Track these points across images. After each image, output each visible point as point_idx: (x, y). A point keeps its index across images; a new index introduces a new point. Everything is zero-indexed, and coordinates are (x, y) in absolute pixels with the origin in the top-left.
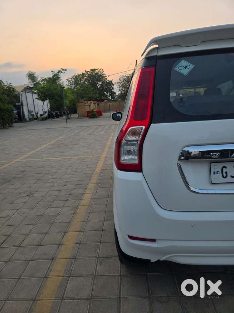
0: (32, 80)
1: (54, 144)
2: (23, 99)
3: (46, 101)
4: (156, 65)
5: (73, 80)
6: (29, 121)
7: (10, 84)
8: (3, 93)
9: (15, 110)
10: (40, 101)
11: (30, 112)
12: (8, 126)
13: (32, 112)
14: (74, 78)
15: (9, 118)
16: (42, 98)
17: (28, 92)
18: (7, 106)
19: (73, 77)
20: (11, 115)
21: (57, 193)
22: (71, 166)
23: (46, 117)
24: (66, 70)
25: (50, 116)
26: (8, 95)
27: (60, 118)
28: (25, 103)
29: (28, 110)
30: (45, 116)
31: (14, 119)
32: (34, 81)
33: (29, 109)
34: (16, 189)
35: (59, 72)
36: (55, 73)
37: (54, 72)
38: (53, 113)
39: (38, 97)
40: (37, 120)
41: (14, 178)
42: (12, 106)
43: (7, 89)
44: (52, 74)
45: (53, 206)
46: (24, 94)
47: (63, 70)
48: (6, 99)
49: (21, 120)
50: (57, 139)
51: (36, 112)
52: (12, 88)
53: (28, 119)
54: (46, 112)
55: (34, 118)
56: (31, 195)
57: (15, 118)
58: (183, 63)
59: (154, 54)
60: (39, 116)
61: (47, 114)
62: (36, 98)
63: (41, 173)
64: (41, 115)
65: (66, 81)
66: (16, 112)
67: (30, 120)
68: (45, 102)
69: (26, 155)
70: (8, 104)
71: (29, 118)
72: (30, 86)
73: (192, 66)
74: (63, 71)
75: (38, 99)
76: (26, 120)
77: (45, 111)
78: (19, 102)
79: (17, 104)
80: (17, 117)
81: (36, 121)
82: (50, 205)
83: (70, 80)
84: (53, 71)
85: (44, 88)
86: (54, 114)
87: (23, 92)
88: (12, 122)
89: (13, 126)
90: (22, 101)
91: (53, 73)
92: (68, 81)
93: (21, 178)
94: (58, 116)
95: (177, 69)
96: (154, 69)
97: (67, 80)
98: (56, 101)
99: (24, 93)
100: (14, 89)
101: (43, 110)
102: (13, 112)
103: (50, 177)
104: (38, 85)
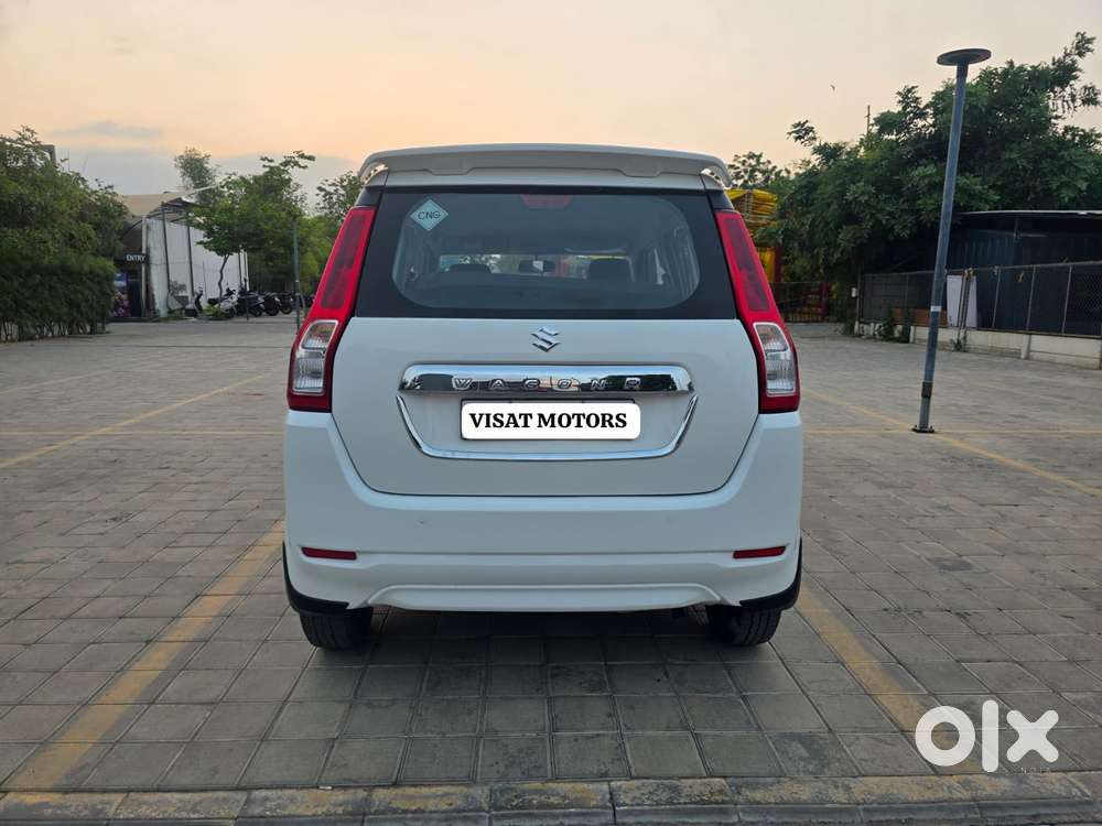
0: (194, 179)
1: (233, 394)
2: (152, 241)
3: (235, 254)
4: (378, 206)
5: (342, 192)
6: (166, 320)
7: (111, 187)
8: (82, 217)
9: (119, 279)
10: (214, 253)
11: (172, 288)
12: (88, 329)
13: (183, 287)
14: (345, 183)
15: (95, 304)
16: (223, 242)
17: (173, 221)
18: (91, 259)
19: (342, 181)
20: (103, 293)
21: (200, 516)
22: (265, 455)
23: (231, 309)
24: (311, 158)
25: (246, 307)
26: (97, 227)
27: (281, 318)
28: (157, 256)
29: (169, 280)
30: (226, 305)
31: (112, 306)
32: (203, 184)
33: (172, 279)
34: (81, 503)
35: (286, 164)
36: (272, 164)
37: (271, 161)
38: (256, 298)
39: (206, 240)
40: (195, 316)
41: (81, 477)
42: (110, 264)
43: (99, 203)
44: (264, 166)
45: (181, 544)
46: (156, 225)
47: (302, 156)
48: (89, 238)
49: (140, 315)
50: (248, 381)
51: (197, 290)
52: (115, 204)
53: (163, 313)
54: (230, 293)
55: (189, 311)
56: (124, 519)
57: (117, 305)
58: (430, 206)
59: (380, 183)
60: (204, 303)
61: (235, 298)
62: (200, 243)
63: (167, 468)
64: (212, 302)
65: (318, 192)
66: (123, 283)
67: (173, 315)
68: (233, 258)
69: (132, 421)
70: (96, 254)
71: (168, 308)
72: (184, 199)
73: (443, 214)
74: (302, 162)
75: (206, 247)
76: (155, 312)
77: (228, 290)
78: (139, 252)
79: (130, 258)
80: (126, 303)
81: (193, 319)
82: (175, 541)
83: (332, 189)
84: (266, 159)
85: (230, 210)
86: (261, 299)
87: (152, 220)
88: (105, 319)
89: (108, 333)
90: (148, 249)
91: (267, 163)
92: (323, 193)
93: (104, 476)
94: (272, 309)
95: (415, 216)
96: (373, 212)
97: (320, 189)
98: (271, 259)
99: (160, 223)
100: (120, 206)
101: (220, 284)
102: (110, 285)
103: (195, 479)
104: (214, 198)
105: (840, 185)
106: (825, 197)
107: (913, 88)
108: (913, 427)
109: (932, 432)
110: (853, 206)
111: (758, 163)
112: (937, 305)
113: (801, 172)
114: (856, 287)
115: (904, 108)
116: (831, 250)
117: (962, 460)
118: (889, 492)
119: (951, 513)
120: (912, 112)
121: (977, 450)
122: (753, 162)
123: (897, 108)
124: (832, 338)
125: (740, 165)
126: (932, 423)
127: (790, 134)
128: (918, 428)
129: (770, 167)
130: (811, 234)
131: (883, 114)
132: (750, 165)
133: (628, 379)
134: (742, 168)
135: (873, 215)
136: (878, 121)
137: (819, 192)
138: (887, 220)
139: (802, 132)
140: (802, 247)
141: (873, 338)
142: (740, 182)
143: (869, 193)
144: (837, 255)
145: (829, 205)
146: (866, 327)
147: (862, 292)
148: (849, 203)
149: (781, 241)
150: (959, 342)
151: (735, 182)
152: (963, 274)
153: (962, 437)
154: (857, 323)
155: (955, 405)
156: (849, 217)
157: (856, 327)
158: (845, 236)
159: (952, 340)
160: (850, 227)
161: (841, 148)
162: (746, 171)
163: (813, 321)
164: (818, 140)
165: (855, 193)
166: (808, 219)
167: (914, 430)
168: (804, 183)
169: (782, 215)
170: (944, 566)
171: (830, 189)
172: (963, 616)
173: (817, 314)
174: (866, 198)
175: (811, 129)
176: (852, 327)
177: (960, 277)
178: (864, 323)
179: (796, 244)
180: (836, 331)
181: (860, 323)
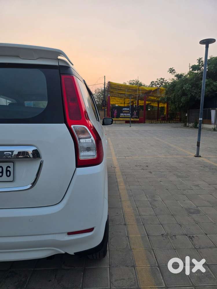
105: (182, 85)
106: (178, 88)
107: (201, 58)
108: (195, 155)
109: (200, 157)
110: (185, 91)
111: (163, 80)
112: (201, 118)
113: (172, 82)
114: (187, 113)
115: (199, 64)
116: (180, 103)
117: (207, 167)
118: (180, 179)
119: (199, 188)
120: (201, 65)
121: (212, 163)
122: (162, 80)
123: (197, 64)
124: (180, 127)
125: (158, 81)
126: (200, 154)
127: (168, 71)
128: (196, 156)
129: (167, 82)
130: (174, 99)
131: (193, 65)
132: (161, 81)
133: (5, 153)
134: (159, 82)
135: (191, 93)
136: (192, 67)
137: (176, 87)
138: (195, 95)
139: (172, 71)
140: (172, 102)
141: (191, 127)
142: (159, 86)
143: (190, 87)
144: (181, 104)
145: (179, 91)
146: (190, 124)
147: (188, 115)
148: (184, 90)
149: (166, 101)
150: (215, 128)
151: (157, 86)
152: (215, 109)
153: (209, 159)
154: (187, 123)
155: (210, 148)
156: (184, 94)
157: (187, 124)
158: (183, 99)
159: (213, 128)
160: (184, 97)
161: (182, 75)
162: (160, 83)
163: (177, 123)
164: (176, 73)
165: (186, 87)
166: (173, 95)
167: (195, 156)
168: (172, 85)
169: (166, 94)
170: (190, 212)
171: (179, 86)
172: (191, 238)
173: (178, 121)
174: (189, 88)
175: (174, 70)
176: (186, 124)
177: (215, 110)
178: (189, 123)
179: (170, 102)
180: (182, 125)
181: (188, 123)
